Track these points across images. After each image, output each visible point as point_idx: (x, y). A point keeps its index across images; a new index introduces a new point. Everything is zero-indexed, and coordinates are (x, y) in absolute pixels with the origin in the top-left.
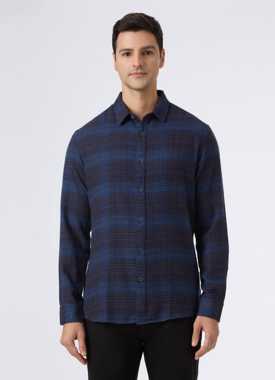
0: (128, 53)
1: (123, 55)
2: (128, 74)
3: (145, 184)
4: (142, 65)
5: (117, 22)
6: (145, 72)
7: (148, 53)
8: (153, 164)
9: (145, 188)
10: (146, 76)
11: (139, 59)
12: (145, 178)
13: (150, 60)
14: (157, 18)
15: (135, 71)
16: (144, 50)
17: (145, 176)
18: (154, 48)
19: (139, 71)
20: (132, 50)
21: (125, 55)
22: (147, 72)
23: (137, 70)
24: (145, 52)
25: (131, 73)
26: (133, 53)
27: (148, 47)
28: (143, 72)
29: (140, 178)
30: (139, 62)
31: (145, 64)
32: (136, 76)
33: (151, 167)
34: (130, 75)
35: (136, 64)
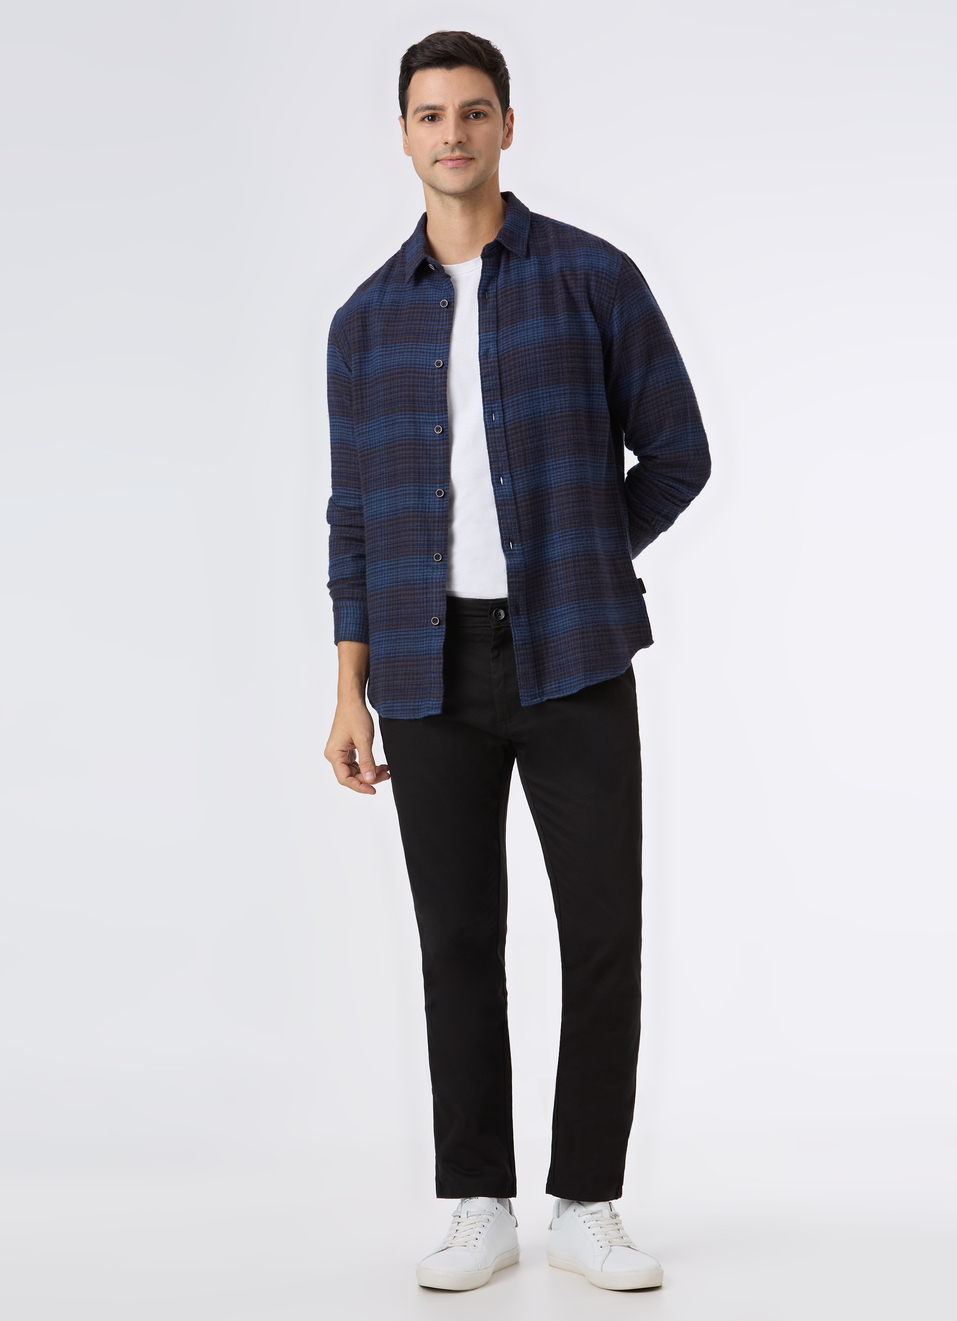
0: (433, 116)
1: (423, 119)
2: (434, 160)
3: (502, 402)
4: (464, 141)
5: (409, 50)
6: (470, 156)
7: (477, 115)
8: (514, 354)
9: (503, 410)
10: (473, 165)
11: (457, 127)
12: (501, 389)
13: (480, 130)
14: (497, 43)
15: (448, 154)
16: (467, 109)
17: (501, 384)
18: (489, 104)
19: (457, 153)
20: (442, 108)
21: (426, 119)
22: (475, 156)
23: (453, 150)
24: (470, 113)
25: (439, 158)
26: (445, 115)
27: (477, 102)
28: (465, 155)
29: (490, 390)
30: (456, 134)
31: (469, 139)
32: (450, 164)
33: (512, 363)
34: (437, 161)
35: (451, 138)
